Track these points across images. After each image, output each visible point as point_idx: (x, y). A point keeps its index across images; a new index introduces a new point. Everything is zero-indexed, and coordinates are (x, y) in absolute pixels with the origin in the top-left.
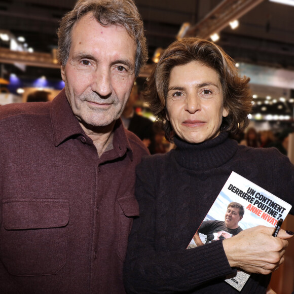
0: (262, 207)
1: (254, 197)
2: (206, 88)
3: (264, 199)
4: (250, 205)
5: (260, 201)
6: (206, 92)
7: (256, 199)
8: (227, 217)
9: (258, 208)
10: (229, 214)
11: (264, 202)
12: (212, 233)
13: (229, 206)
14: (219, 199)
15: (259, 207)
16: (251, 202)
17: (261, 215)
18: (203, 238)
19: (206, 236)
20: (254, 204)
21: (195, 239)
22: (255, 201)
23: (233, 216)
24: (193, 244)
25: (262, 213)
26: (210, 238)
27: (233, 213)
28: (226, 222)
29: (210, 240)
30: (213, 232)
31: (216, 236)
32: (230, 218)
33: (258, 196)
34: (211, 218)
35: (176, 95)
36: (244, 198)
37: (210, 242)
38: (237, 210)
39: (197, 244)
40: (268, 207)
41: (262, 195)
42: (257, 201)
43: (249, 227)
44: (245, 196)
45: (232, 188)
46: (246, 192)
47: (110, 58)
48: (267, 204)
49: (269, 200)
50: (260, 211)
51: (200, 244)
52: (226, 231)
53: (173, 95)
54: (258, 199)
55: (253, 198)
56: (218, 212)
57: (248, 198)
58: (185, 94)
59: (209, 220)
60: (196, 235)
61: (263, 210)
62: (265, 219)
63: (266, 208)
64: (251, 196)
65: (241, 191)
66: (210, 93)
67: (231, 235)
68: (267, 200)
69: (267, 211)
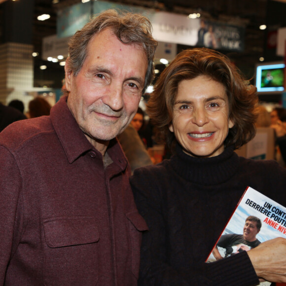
0: (278, 219)
1: (270, 210)
2: (213, 101)
3: (280, 213)
4: (267, 219)
5: (276, 215)
6: (213, 105)
7: (272, 213)
8: (246, 230)
9: (274, 221)
10: (247, 227)
11: (280, 216)
12: (231, 247)
13: (247, 220)
14: (237, 213)
15: (276, 221)
16: (267, 215)
17: (277, 228)
18: (222, 252)
19: (225, 250)
20: (271, 218)
21: (214, 253)
22: (271, 214)
23: (251, 229)
24: (212, 258)
25: (278, 226)
26: (229, 251)
27: (251, 226)
28: (245, 235)
29: (229, 254)
30: (232, 245)
31: (235, 249)
32: (248, 231)
33: (274, 210)
34: (229, 231)
35: (182, 108)
36: (261, 212)
37: (229, 255)
38: (254, 224)
39: (216, 258)
40: (284, 221)
41: (278, 209)
42: (273, 214)
43: (266, 239)
44: (262, 210)
45: (249, 202)
46: (263, 206)
47: (126, 75)
48: (283, 217)
49: (284, 213)
50: (277, 224)
51: (219, 258)
52: (244, 244)
53: (180, 108)
54: (274, 213)
55: (269, 212)
56: (236, 225)
57: (265, 212)
58: (192, 108)
59: (228, 233)
60: (214, 249)
61: (280, 222)
62: (282, 232)
63: (282, 221)
64: (268, 209)
65: (258, 205)
66: (216, 105)
67: (249, 247)
68: (283, 214)
69: (283, 224)
